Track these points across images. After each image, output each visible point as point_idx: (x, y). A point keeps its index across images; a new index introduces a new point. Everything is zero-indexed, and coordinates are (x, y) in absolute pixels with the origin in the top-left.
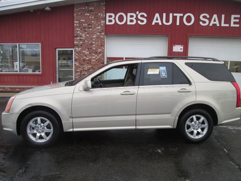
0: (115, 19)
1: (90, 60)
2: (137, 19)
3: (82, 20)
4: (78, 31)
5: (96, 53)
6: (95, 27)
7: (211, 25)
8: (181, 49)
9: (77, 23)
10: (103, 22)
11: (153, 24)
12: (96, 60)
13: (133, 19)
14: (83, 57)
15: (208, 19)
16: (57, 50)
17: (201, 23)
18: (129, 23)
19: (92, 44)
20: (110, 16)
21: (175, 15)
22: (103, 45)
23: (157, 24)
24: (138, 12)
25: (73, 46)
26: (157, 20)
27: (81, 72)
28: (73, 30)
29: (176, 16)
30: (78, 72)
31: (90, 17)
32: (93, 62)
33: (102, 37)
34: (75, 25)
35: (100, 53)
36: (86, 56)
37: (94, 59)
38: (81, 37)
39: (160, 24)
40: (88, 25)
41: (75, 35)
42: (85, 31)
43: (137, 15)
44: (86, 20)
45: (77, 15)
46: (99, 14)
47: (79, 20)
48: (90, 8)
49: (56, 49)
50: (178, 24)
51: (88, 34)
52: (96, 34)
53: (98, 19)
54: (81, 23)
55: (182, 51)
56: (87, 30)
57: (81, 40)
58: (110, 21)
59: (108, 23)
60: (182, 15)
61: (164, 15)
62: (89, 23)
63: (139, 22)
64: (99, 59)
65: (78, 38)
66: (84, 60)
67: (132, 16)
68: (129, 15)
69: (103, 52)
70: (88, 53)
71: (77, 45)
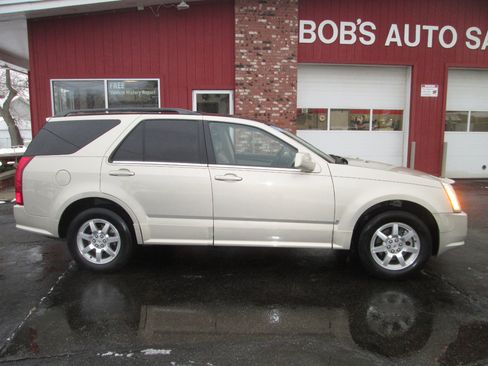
0: (316, 31)
1: (268, 115)
2: (358, 33)
3: (252, 33)
4: (243, 54)
5: (280, 100)
6: (278, 48)
7: (484, 48)
8: (434, 92)
9: (241, 39)
10: (293, 37)
11: (387, 44)
12: (281, 115)
13: (351, 33)
14: (253, 109)
15: (478, 36)
16: (195, 93)
17: (468, 44)
18: (343, 41)
19: (272, 82)
20: (307, 27)
21: (425, 27)
22: (293, 85)
23: (393, 44)
24: (359, 21)
25: (233, 86)
26: (393, 36)
28: (233, 53)
29: (427, 31)
30: (243, 139)
31: (268, 27)
32: (275, 118)
33: (292, 67)
34: (237, 42)
35: (288, 100)
36: (259, 106)
37: (276, 112)
38: (250, 66)
39: (400, 44)
40: (264, 42)
41: (237, 63)
42: (258, 55)
43: (358, 27)
44: (259, 33)
45: (240, 22)
46: (287, 21)
47: (246, 33)
48: (268, 9)
50: (430, 45)
51: (264, 61)
52: (280, 61)
53: (284, 31)
54: (249, 39)
55: (436, 95)
56: (261, 52)
57: (249, 72)
58: (307, 36)
59: (302, 40)
60: (436, 28)
61: (407, 27)
62: (265, 39)
63: (362, 40)
64: (286, 113)
65: (243, 69)
66: (257, 115)
67: (348, 28)
68: (343, 24)
69: (293, 98)
70: (264, 100)
71: (242, 84)
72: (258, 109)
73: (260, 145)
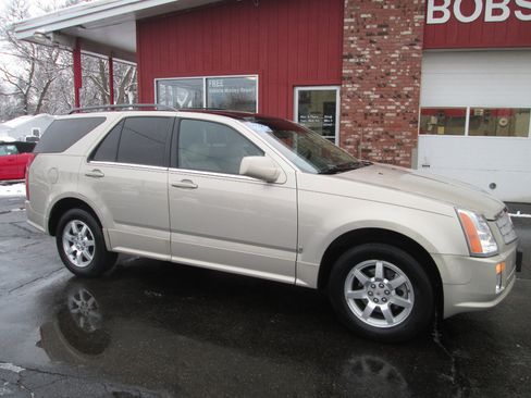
0: (451, 8)
1: (381, 115)
2: (512, 5)
3: (363, 16)
4: (352, 42)
5: (398, 96)
6: (397, 32)
9: (351, 24)
10: (418, 17)
12: (398, 114)
13: (503, 6)
14: (363, 108)
16: (297, 90)
18: (489, 18)
19: (388, 74)
22: (416, 76)
25: (339, 79)
27: (358, 143)
28: (341, 42)
30: (349, 143)
31: (386, 7)
32: (389, 119)
33: (414, 55)
34: (346, 28)
35: (408, 96)
36: (370, 104)
37: (391, 111)
38: (360, 56)
40: (380, 26)
41: (345, 53)
42: (371, 42)
44: (373, 15)
45: (350, 3)
47: (357, 16)
49: (294, 86)
51: (378, 49)
52: (399, 48)
53: (406, 11)
54: (360, 23)
56: (375, 39)
57: (359, 64)
58: (438, 14)
59: (431, 20)
62: (381, 23)
63: (518, 14)
64: (404, 113)
65: (351, 60)
66: (366, 115)
69: (416, 95)
70: (378, 96)
71: (350, 78)
72: (368, 107)
73: (370, 151)
